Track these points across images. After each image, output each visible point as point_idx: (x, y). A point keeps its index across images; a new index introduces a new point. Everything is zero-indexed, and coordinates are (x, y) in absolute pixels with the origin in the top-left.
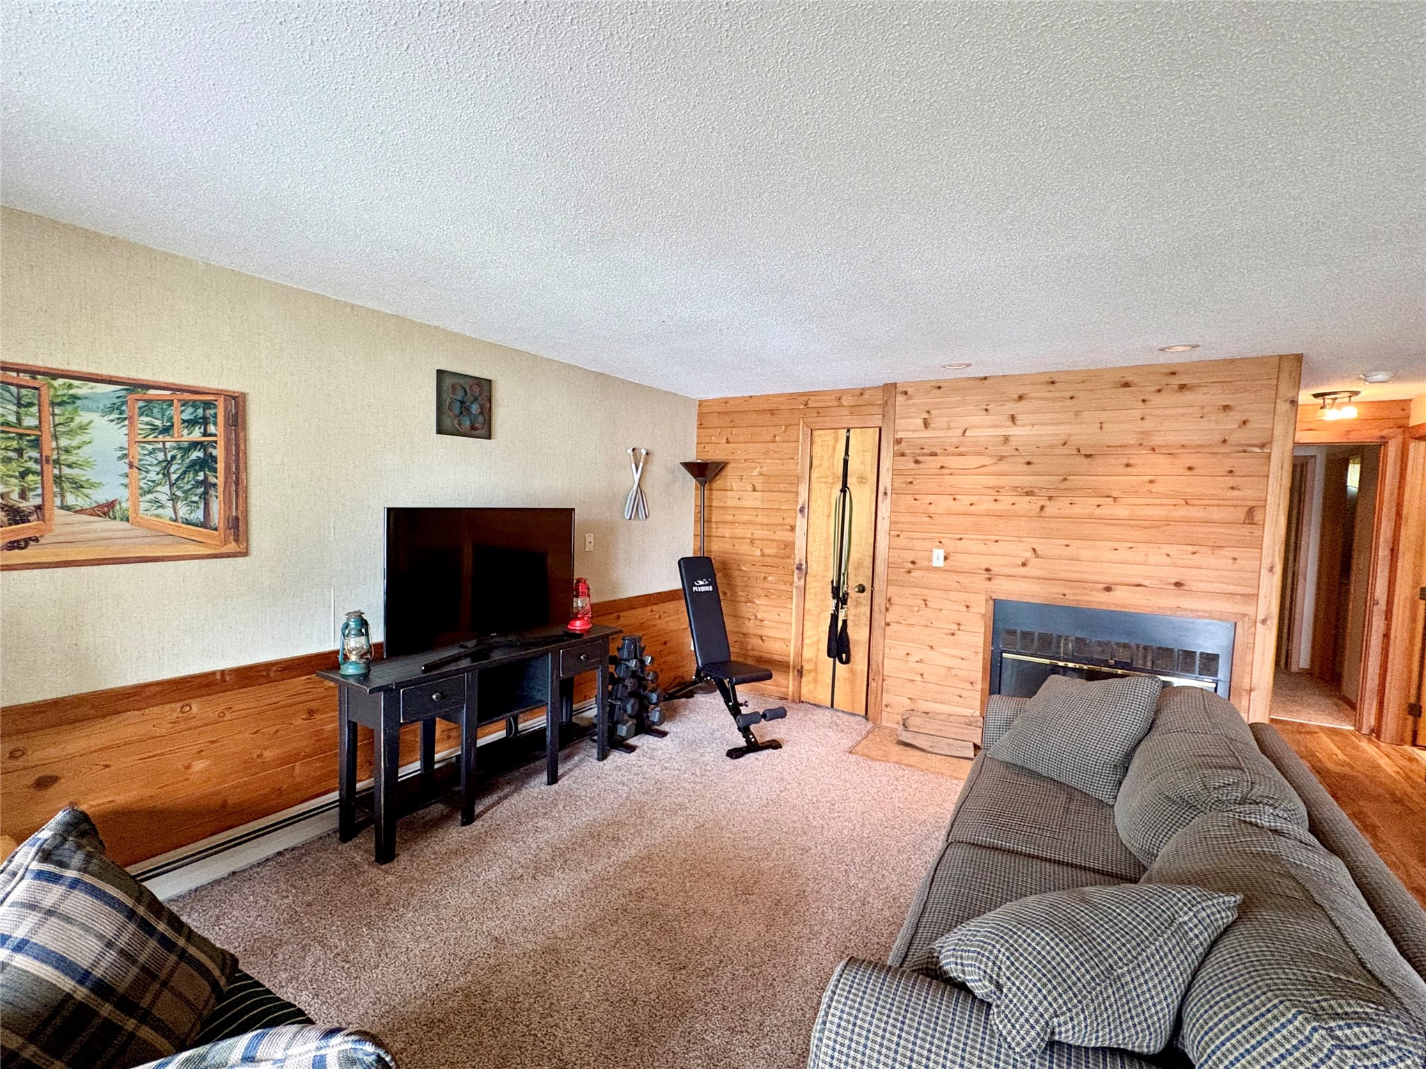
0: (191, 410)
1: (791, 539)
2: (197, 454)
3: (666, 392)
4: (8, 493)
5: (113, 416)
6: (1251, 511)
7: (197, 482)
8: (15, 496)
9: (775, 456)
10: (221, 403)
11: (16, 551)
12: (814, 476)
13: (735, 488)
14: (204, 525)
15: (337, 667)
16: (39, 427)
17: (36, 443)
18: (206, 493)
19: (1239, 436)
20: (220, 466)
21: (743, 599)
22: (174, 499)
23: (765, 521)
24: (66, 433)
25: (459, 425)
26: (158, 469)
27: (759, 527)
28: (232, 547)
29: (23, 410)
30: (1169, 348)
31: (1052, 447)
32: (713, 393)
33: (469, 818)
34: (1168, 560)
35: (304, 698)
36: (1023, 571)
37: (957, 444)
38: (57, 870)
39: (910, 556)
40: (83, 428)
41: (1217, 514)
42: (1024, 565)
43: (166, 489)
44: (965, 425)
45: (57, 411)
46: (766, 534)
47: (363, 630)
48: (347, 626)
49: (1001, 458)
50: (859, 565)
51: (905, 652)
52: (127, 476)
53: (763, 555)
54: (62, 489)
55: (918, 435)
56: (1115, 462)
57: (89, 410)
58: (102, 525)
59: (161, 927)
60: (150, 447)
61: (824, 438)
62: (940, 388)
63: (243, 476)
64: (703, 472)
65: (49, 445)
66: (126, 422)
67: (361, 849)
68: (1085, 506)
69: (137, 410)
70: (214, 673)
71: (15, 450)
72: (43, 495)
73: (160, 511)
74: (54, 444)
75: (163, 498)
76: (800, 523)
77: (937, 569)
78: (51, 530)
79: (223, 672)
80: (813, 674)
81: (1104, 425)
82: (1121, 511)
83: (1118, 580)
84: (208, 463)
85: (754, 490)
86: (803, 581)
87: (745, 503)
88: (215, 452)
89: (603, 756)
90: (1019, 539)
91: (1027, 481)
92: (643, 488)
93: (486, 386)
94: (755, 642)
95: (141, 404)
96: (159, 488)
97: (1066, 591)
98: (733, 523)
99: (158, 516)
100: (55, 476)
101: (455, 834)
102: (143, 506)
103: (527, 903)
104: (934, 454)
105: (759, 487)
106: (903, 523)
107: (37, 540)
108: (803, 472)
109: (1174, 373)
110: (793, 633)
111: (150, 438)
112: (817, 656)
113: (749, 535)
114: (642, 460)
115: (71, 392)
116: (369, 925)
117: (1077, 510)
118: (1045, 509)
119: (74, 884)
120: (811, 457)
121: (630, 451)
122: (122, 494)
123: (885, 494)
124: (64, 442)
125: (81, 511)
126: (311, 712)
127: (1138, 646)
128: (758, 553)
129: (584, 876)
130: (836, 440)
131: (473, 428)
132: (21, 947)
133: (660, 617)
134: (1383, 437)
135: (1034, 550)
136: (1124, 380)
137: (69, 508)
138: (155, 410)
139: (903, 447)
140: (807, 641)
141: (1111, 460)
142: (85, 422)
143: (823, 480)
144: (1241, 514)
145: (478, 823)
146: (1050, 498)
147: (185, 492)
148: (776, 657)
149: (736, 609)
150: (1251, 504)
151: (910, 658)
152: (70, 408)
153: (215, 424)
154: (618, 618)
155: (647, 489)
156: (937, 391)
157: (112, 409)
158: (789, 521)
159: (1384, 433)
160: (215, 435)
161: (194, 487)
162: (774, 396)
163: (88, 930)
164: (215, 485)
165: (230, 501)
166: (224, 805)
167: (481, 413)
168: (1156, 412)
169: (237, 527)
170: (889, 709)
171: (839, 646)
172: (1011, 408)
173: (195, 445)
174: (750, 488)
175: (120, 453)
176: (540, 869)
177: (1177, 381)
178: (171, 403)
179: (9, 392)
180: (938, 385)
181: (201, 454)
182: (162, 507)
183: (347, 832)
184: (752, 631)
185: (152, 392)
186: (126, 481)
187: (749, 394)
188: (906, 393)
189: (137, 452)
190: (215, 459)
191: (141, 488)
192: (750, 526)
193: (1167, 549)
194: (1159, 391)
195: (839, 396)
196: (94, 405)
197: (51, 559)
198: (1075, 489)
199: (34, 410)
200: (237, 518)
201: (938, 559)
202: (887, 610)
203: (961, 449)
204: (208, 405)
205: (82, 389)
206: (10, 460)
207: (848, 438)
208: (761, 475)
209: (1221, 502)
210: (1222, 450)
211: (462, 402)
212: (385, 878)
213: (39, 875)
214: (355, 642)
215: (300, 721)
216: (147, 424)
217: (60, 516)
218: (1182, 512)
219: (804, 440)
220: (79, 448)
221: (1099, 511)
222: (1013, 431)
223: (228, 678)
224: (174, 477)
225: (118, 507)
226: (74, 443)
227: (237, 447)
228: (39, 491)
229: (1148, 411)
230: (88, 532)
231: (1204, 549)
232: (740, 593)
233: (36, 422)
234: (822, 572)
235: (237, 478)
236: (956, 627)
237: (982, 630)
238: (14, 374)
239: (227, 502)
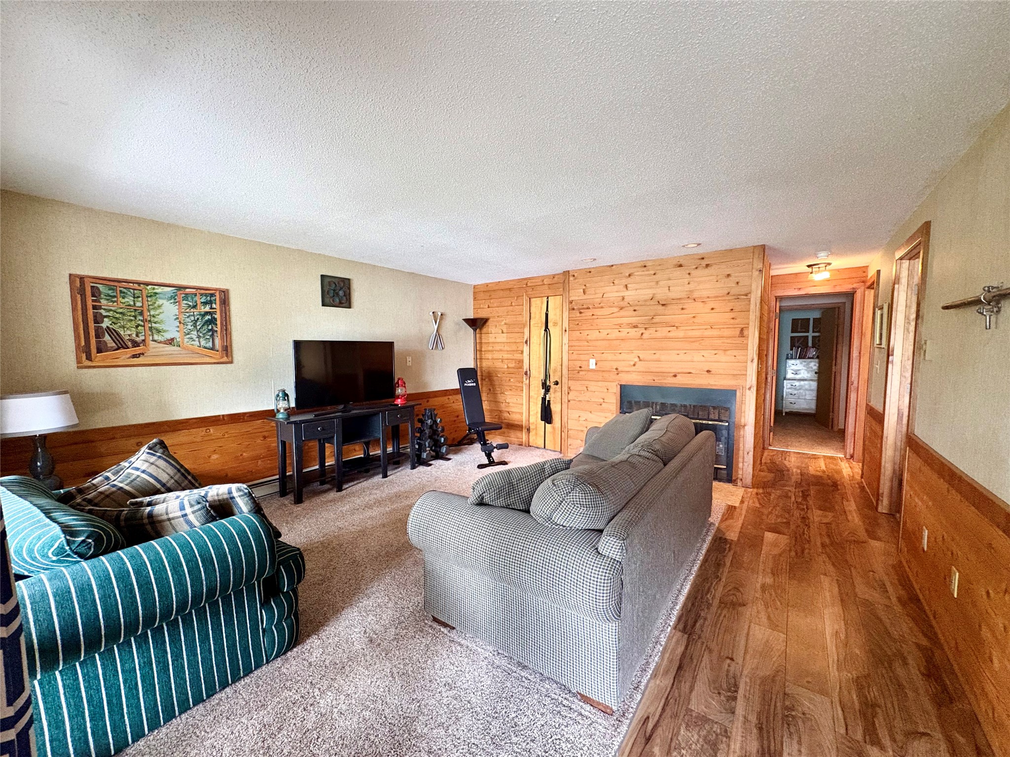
0: (204, 297)
1: (521, 358)
2: (208, 317)
3: (452, 282)
4: (131, 334)
5: (172, 301)
6: (742, 330)
7: (208, 329)
8: (134, 335)
9: (512, 313)
10: (217, 294)
11: (136, 359)
12: (532, 323)
13: (493, 332)
14: (212, 349)
15: (274, 416)
16: (142, 307)
17: (141, 314)
18: (213, 335)
19: (735, 291)
20: (218, 322)
21: (499, 392)
22: (199, 337)
23: (509, 349)
24: (153, 309)
25: (333, 301)
26: (191, 324)
27: (506, 353)
28: (225, 359)
29: (136, 299)
30: (687, 245)
31: (645, 301)
32: (480, 280)
33: (340, 489)
34: (703, 359)
35: (260, 430)
36: (633, 369)
37: (599, 302)
38: (154, 453)
39: (578, 364)
40: (159, 306)
41: (727, 333)
42: (634, 365)
43: (195, 333)
44: (603, 292)
45: (149, 300)
46: (510, 356)
47: (286, 398)
48: (278, 395)
49: (622, 308)
50: (555, 371)
51: (578, 416)
52: (178, 327)
53: (508, 368)
54: (152, 332)
55: (580, 298)
56: (676, 307)
57: (161, 298)
58: (169, 348)
59: (190, 478)
60: (188, 314)
61: (536, 302)
62: (590, 272)
63: (229, 327)
64: (476, 324)
65: (146, 314)
66: (177, 304)
67: (288, 500)
68: (663, 332)
69: (181, 299)
70: (219, 416)
71: (133, 316)
72: (145, 335)
73: (193, 342)
74: (148, 314)
75: (194, 337)
76: (526, 349)
77: (592, 370)
78: (149, 350)
79: (223, 416)
80: (535, 431)
81: (670, 288)
82: (680, 334)
83: (680, 371)
84: (213, 321)
85: (503, 333)
86: (528, 380)
87: (498, 340)
88: (216, 316)
89: (413, 468)
90: (631, 352)
91: (634, 320)
92: (441, 333)
93: (346, 282)
94: (506, 415)
95: (183, 295)
96: (192, 332)
97: (655, 378)
98: (492, 351)
99: (192, 345)
100: (149, 327)
101: (333, 495)
102: (186, 340)
103: (357, 518)
104: (588, 308)
105: (505, 331)
106: (575, 346)
107: (143, 354)
108: (526, 322)
109: (703, 258)
110: (525, 409)
111: (188, 310)
112: (536, 421)
113: (501, 357)
114: (438, 318)
115: (154, 291)
116: (287, 523)
117: (659, 335)
118: (644, 335)
119: (159, 457)
120: (530, 313)
121: (431, 313)
122: (176, 335)
123: (566, 331)
124: (152, 313)
125: (160, 342)
126: (265, 437)
127: (690, 405)
128: (506, 367)
129: (387, 509)
130: (542, 303)
131: (341, 303)
132: (144, 472)
133: (453, 402)
134: (853, 288)
135: (639, 357)
136: (679, 263)
137: (155, 341)
138: (189, 298)
139: (574, 305)
140: (531, 413)
141: (675, 307)
142: (161, 304)
143: (536, 325)
144: (738, 332)
145: (344, 492)
146: (646, 329)
147: (203, 334)
148: (516, 423)
149: (495, 398)
150: (743, 326)
151: (580, 419)
152: (154, 298)
153: (215, 304)
154: (428, 401)
155: (442, 333)
156: (589, 274)
157: (172, 298)
158: (520, 348)
159: (855, 286)
160: (215, 309)
161: (207, 332)
162: (511, 281)
163: (164, 471)
164: (216, 331)
165: (223, 338)
166: (227, 475)
167: (344, 295)
168: (696, 279)
169: (227, 350)
170: (571, 447)
171: (547, 415)
172: (625, 281)
173: (207, 313)
174: (500, 331)
175: (175, 317)
176: (368, 506)
177: (704, 263)
178: (196, 295)
179: (130, 292)
180: (589, 270)
181: (210, 317)
182: (194, 341)
183: (283, 493)
184: (503, 409)
185: (187, 290)
186: (178, 329)
187: (498, 281)
188: (574, 276)
189: (182, 317)
190: (216, 319)
191: (185, 332)
192: (501, 352)
193: (703, 353)
194: (696, 268)
195: (543, 278)
196: (164, 297)
197: (150, 363)
198: (656, 323)
199: (140, 299)
200: (227, 346)
201: (592, 366)
202: (568, 393)
203: (601, 304)
204: (212, 295)
205: (159, 290)
206: (132, 320)
207: (548, 302)
208: (505, 324)
209: (728, 326)
210: (727, 298)
211: (334, 290)
212: (298, 509)
213: (148, 453)
214: (282, 405)
215: (260, 441)
216: (186, 304)
217: (152, 344)
218: (709, 333)
219: (526, 304)
220: (158, 315)
221: (671, 334)
222: (627, 294)
223: (225, 418)
224: (198, 327)
225: (175, 341)
226: (157, 313)
227: (226, 314)
228: (143, 334)
229: (692, 279)
230: (163, 351)
231: (720, 352)
232: (498, 389)
233: (141, 305)
234: (538, 376)
235: (226, 328)
236: (602, 400)
237: (615, 401)
238: (132, 284)
239: (222, 339)
